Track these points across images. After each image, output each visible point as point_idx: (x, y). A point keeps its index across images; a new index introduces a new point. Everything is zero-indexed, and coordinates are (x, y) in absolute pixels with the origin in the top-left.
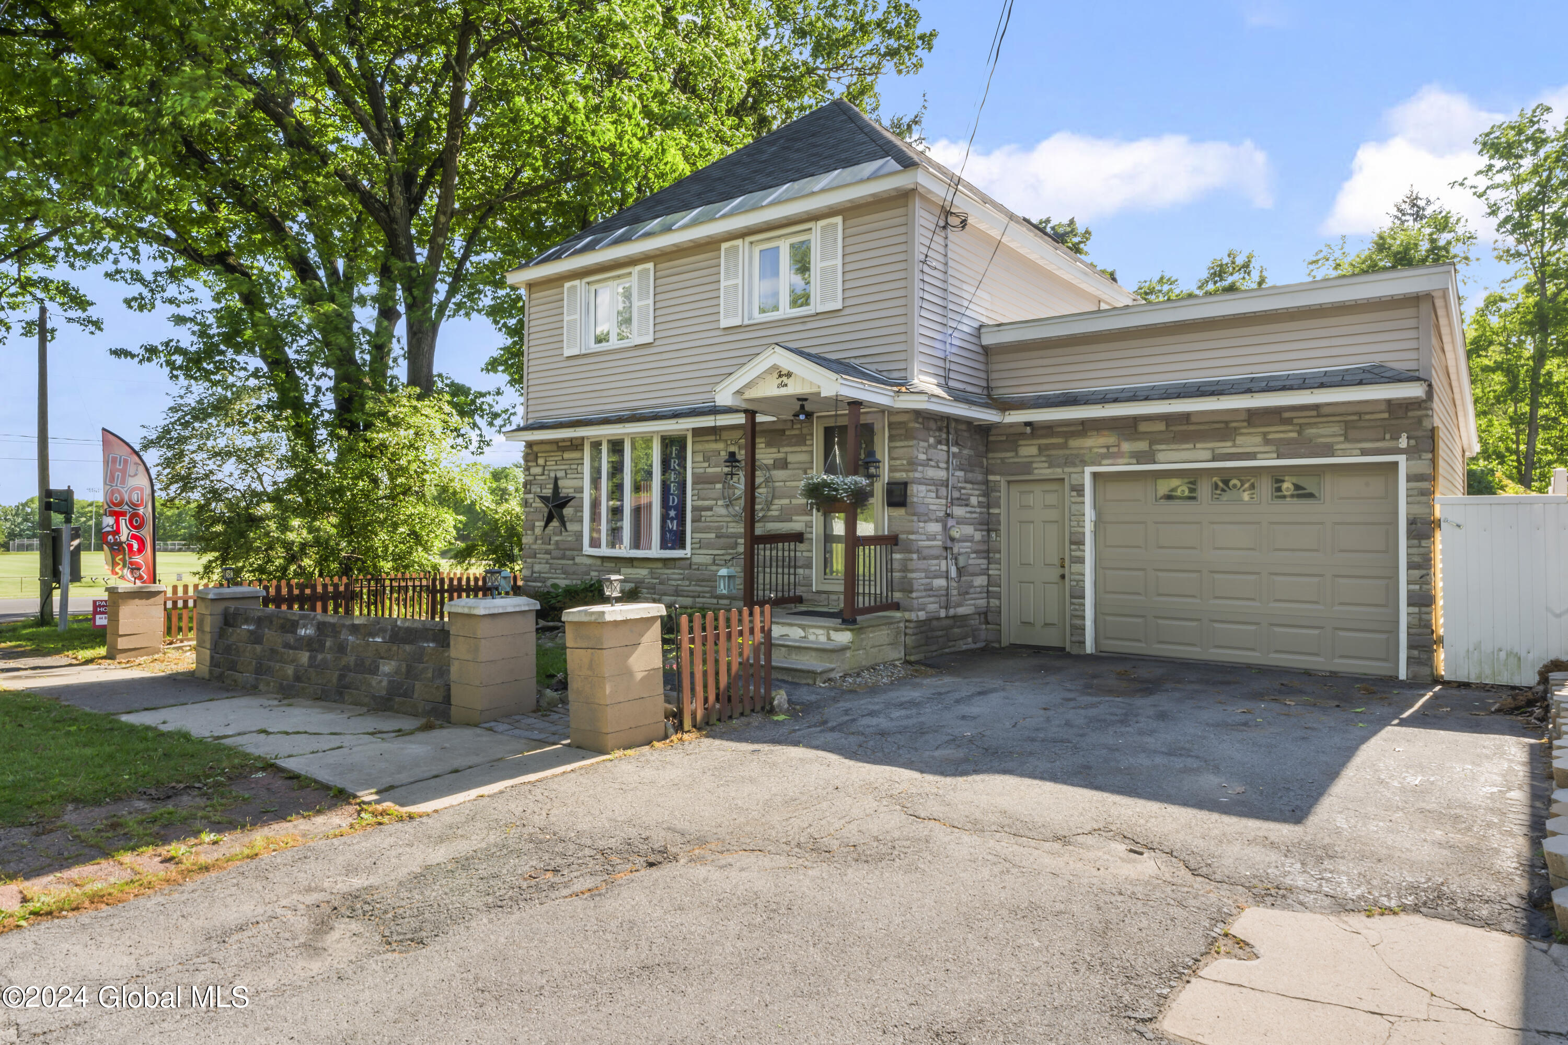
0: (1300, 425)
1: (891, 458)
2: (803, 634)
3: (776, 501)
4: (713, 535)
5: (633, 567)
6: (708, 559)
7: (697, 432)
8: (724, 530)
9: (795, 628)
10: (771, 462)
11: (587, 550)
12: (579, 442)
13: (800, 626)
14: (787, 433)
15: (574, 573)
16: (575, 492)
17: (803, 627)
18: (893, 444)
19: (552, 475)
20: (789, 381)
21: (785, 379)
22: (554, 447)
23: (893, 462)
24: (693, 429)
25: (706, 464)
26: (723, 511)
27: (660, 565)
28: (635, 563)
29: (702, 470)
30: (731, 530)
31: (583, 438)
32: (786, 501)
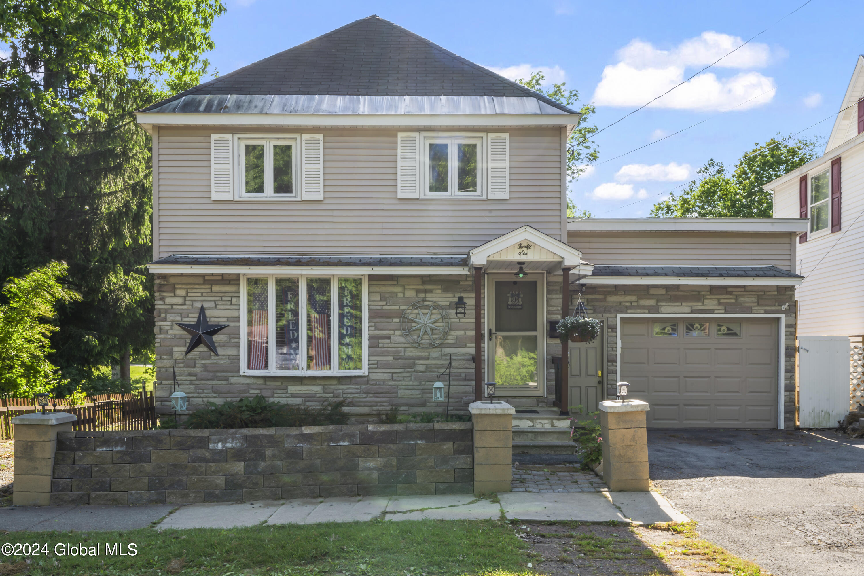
0: (736, 295)
1: (548, 305)
2: (531, 424)
3: (452, 333)
4: (391, 358)
5: (302, 384)
6: (387, 376)
8: (402, 354)
9: (524, 420)
10: (448, 303)
11: (244, 369)
12: (234, 277)
13: (528, 419)
14: (461, 283)
15: (228, 392)
16: (228, 321)
17: (531, 420)
18: (550, 296)
19: (198, 305)
20: (529, 251)
21: (525, 250)
22: (201, 281)
23: (550, 308)
24: (369, 276)
25: (384, 303)
26: (402, 339)
27: (335, 382)
28: (306, 382)
29: (379, 307)
30: (410, 354)
31: (238, 275)
32: (462, 333)
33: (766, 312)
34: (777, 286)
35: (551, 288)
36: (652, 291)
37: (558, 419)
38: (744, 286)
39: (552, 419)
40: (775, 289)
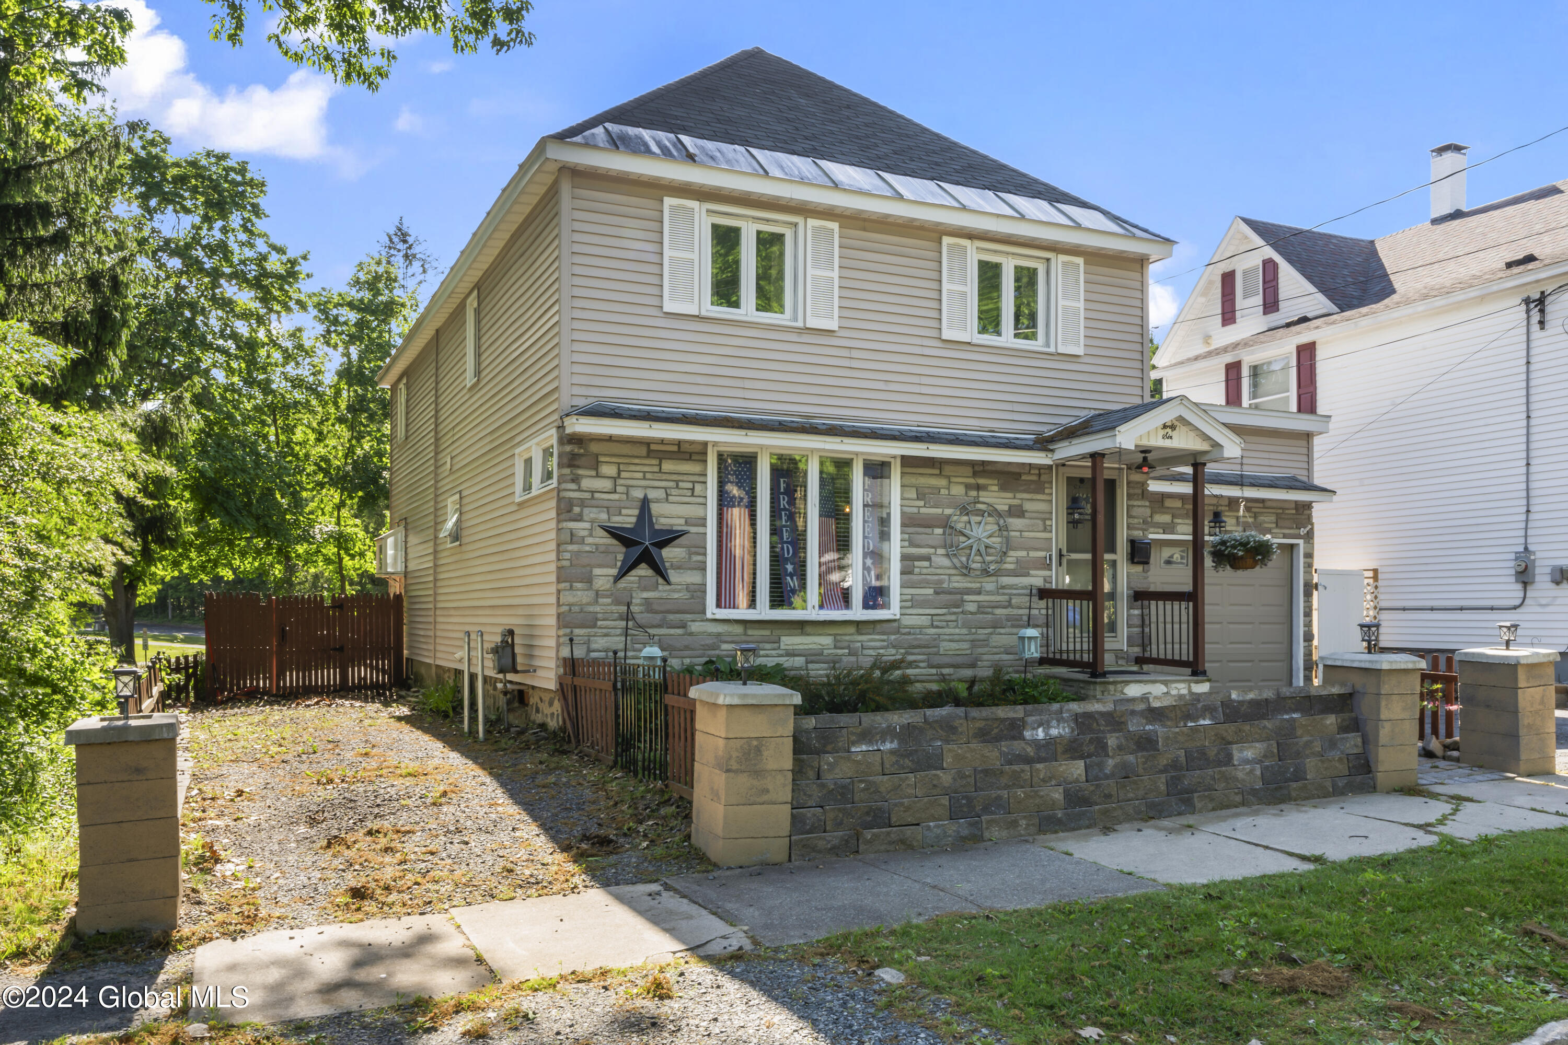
0: (1255, 513)
1: (1129, 516)
2: (1165, 690)
3: (1011, 553)
4: (931, 591)
5: (803, 633)
6: (925, 620)
7: (908, 462)
8: (945, 585)
9: (1158, 685)
10: (1006, 508)
11: (712, 610)
12: (698, 448)
13: (1163, 682)
14: (1023, 477)
15: (687, 648)
16: (687, 523)
17: (1165, 683)
18: (1131, 503)
19: (638, 494)
20: (1175, 434)
21: (1169, 430)
22: (643, 451)
23: (1131, 521)
24: (903, 457)
25: (921, 503)
26: (946, 562)
27: (852, 630)
28: (808, 629)
29: (915, 510)
30: (956, 585)
31: (705, 444)
32: (1024, 553)
33: (1285, 536)
34: (1296, 502)
35: (1131, 491)
36: (1168, 503)
37: (1197, 682)
38: (1263, 501)
39: (1190, 682)
40: (1293, 506)
